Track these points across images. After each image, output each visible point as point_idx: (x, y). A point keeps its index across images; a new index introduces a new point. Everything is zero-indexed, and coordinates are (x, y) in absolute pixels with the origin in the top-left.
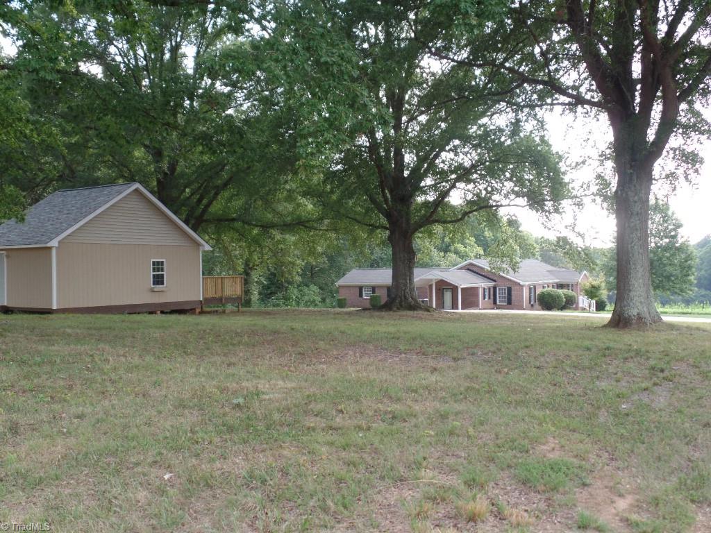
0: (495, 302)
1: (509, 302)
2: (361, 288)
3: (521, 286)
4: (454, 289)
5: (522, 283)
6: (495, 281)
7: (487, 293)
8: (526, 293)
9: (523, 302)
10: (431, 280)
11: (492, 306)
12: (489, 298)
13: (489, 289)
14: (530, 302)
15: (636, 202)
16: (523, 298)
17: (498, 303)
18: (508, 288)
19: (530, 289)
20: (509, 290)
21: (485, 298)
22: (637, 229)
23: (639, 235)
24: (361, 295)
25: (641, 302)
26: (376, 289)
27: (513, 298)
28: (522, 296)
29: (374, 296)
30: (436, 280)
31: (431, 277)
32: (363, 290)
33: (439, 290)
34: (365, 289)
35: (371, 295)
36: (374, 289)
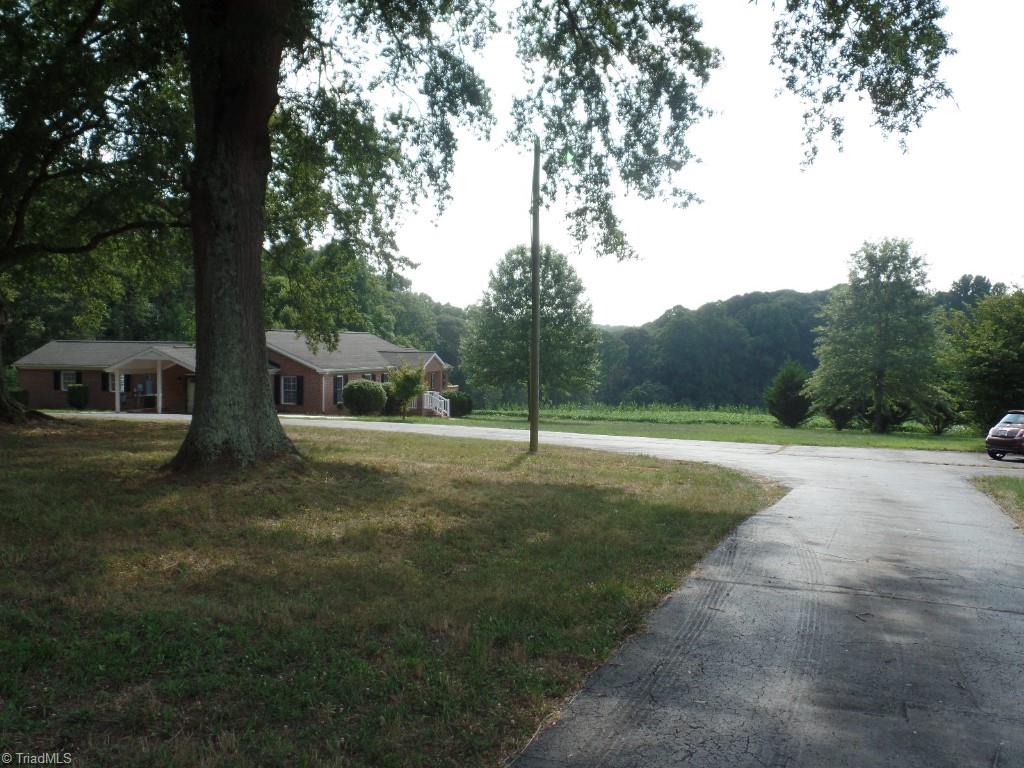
0: (277, 401)
1: (300, 401)
2: (57, 374)
3: (319, 376)
5: (319, 370)
6: (278, 366)
8: (326, 387)
9: (321, 399)
10: (156, 361)
14: (335, 402)
15: (225, 201)
16: (321, 394)
17: (283, 402)
18: (298, 377)
19: (336, 380)
20: (300, 380)
22: (227, 260)
23: (233, 273)
24: (57, 386)
25: (234, 417)
26: (83, 376)
27: (306, 395)
28: (320, 391)
29: (74, 388)
30: (164, 363)
31: (152, 357)
32: (62, 377)
33: (180, 378)
34: (65, 374)
35: (71, 385)
36: (79, 375)
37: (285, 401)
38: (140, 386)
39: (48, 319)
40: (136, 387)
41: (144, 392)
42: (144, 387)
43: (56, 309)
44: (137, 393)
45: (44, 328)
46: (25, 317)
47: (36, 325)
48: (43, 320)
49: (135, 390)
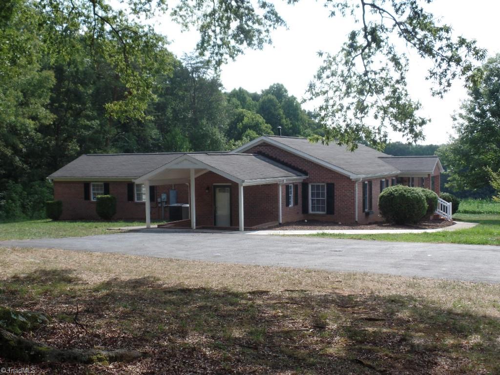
0: (305, 210)
1: (331, 210)
2: (86, 185)
3: (351, 182)
4: (232, 187)
5: (351, 176)
6: (305, 173)
7: (292, 195)
8: (358, 193)
9: (354, 209)
10: (188, 171)
11: (300, 216)
12: (296, 203)
13: (296, 187)
14: (364, 211)
17: (310, 211)
18: (328, 185)
19: (364, 186)
20: (331, 188)
21: (288, 204)
24: (87, 197)
26: (111, 187)
27: (337, 204)
29: (102, 198)
30: (197, 171)
31: (186, 165)
32: (91, 188)
33: (208, 188)
34: (94, 186)
35: (99, 196)
36: (107, 186)
37: (312, 210)
38: (164, 196)
39: (81, 141)
40: (160, 197)
41: (168, 202)
42: (168, 197)
43: (87, 133)
44: (161, 202)
45: (79, 149)
46: (65, 140)
47: (73, 146)
48: (78, 142)
49: (159, 200)
